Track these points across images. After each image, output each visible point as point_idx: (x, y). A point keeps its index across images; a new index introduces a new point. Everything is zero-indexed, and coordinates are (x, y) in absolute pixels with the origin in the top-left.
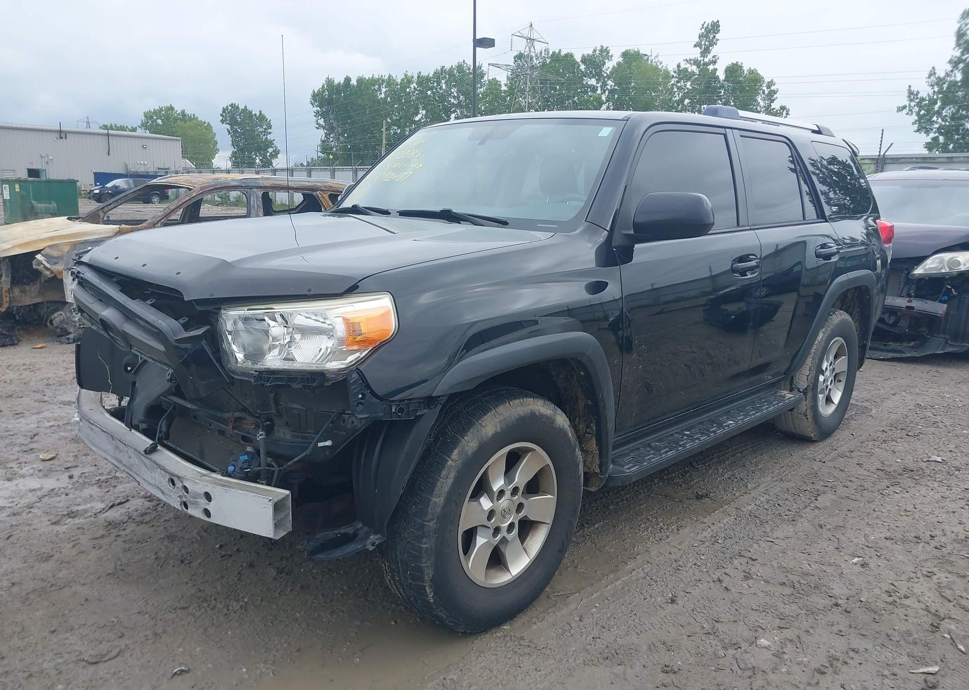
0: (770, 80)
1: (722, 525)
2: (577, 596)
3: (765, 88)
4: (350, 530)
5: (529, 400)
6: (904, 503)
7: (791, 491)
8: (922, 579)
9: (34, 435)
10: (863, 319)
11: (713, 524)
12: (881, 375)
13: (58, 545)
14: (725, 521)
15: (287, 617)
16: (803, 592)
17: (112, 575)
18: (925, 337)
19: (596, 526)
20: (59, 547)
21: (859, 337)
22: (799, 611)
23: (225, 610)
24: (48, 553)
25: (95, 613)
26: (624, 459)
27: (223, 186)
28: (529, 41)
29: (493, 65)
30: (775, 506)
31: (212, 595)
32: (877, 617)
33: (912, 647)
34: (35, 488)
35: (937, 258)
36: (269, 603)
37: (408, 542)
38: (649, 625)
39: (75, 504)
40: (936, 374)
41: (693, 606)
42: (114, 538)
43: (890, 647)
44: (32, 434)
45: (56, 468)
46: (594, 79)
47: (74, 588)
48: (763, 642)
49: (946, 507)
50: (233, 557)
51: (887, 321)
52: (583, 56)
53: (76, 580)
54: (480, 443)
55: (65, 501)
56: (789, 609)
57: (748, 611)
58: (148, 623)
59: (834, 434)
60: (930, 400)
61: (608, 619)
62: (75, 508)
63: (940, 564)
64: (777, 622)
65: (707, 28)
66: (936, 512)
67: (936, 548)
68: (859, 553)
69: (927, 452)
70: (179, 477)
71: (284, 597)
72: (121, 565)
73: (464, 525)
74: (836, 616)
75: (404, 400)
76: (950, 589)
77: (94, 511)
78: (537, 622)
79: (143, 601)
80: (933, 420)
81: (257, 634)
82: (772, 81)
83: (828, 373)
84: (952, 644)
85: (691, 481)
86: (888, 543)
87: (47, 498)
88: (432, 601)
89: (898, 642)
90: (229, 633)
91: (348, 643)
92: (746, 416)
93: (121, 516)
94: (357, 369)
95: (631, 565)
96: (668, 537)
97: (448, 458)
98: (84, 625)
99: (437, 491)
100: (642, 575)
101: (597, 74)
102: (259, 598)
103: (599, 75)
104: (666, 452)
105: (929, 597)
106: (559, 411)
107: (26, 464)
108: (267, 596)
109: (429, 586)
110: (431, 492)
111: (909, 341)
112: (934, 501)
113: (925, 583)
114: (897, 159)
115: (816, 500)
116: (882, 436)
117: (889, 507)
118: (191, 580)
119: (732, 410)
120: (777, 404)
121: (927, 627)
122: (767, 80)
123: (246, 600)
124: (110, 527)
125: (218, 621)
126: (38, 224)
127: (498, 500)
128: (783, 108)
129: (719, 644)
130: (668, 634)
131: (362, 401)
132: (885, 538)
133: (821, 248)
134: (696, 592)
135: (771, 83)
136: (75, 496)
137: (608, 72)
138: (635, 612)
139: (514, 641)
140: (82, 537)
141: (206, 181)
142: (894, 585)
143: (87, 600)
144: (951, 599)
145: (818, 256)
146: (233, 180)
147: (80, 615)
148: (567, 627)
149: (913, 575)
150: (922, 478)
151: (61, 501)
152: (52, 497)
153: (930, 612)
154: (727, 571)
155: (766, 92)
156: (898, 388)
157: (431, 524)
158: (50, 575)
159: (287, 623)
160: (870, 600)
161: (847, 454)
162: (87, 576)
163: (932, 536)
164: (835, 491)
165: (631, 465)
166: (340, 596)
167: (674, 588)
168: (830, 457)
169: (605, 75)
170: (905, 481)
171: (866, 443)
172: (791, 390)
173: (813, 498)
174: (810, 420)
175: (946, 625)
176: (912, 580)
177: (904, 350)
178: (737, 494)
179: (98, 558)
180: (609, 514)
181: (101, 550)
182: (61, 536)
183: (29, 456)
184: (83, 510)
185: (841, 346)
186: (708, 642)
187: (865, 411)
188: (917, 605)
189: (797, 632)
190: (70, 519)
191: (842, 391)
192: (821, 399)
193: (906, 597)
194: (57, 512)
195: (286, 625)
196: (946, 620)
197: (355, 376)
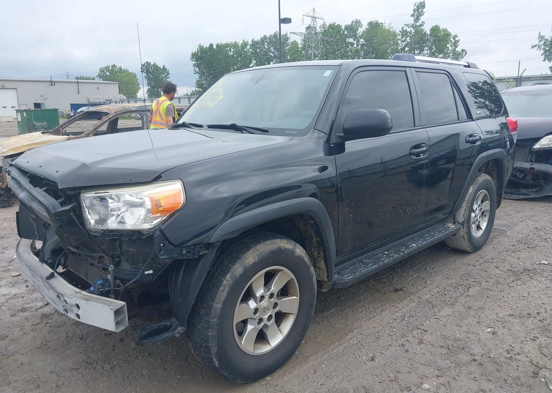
0: (455, 35)
1: (409, 308)
2: (315, 357)
3: (452, 39)
4: (168, 323)
5: (277, 240)
6: (522, 291)
7: (453, 285)
8: (530, 342)
9: (11, 261)
10: (499, 178)
11: (403, 308)
12: (515, 209)
13: (12, 329)
14: (410, 306)
15: (138, 373)
16: (454, 352)
17: (39, 349)
18: (542, 185)
19: (331, 311)
20: (12, 330)
21: (497, 189)
22: (450, 364)
23: (101, 370)
24: (5, 335)
25: (25, 372)
26: (345, 271)
27: (128, 111)
28: (313, 18)
29: (293, 33)
30: (442, 295)
31: (95, 360)
32: (499, 368)
33: (520, 388)
34: (6, 293)
35: (547, 138)
36: (128, 365)
37: (201, 331)
38: (356, 375)
39: (27, 303)
40: (549, 208)
41: (385, 362)
42: (45, 324)
43: (506, 388)
44: (10, 260)
45: (20, 281)
46: (352, 39)
47: (16, 357)
48: (426, 386)
49: (548, 294)
50: (112, 335)
51: (519, 177)
52: (346, 25)
53: (19, 351)
54: (244, 269)
55: (21, 301)
56: (445, 363)
57: (419, 365)
58: (55, 378)
59: (483, 248)
60: (543, 224)
61: (332, 371)
62: (26, 306)
63: (542, 332)
64: (436, 372)
65: (418, 5)
66: (542, 297)
67: (540, 321)
68: (492, 325)
69: (539, 258)
70: (62, 295)
71: (138, 360)
72: (45, 342)
73: (237, 319)
74: (473, 367)
75: (191, 246)
76: (547, 348)
77: (36, 308)
78: (287, 375)
79: (54, 364)
80: (545, 237)
81: (118, 385)
82: (456, 35)
83: (477, 212)
84: (546, 386)
85: (393, 280)
86: (511, 318)
87: (11, 299)
88: (217, 366)
89: (511, 384)
90: (101, 385)
91: (171, 390)
92: (424, 241)
93: (51, 310)
94: (160, 228)
95: (350, 335)
96: (374, 317)
97: (223, 279)
98: (18, 380)
99: (216, 300)
100: (356, 342)
101: (354, 36)
102: (123, 362)
103: (355, 36)
104: (372, 266)
105: (533, 354)
106: (298, 245)
107: (4, 279)
108: (127, 360)
109: (215, 357)
110: (213, 300)
111: (533, 187)
112: (541, 290)
113: (532, 344)
114: (529, 78)
115: (468, 291)
116: (512, 248)
117: (513, 295)
118: (84, 350)
119: (416, 237)
120: (444, 232)
121: (530, 374)
122: (453, 34)
123: (114, 363)
124: (43, 317)
125: (95, 377)
126: (24, 137)
127: (260, 302)
128: (463, 50)
129: (398, 387)
130: (367, 381)
131: (163, 248)
132: (509, 315)
133: (469, 137)
134: (388, 353)
135: (455, 37)
136: (27, 298)
137: (360, 34)
138: (349, 367)
139: (272, 388)
140: (26, 324)
141: (118, 108)
142: (511, 346)
143: (22, 364)
144: (547, 355)
145: (467, 142)
146: (134, 107)
147: (16, 374)
148: (306, 378)
149: (524, 339)
150: (535, 275)
151: (19, 302)
152: (14, 299)
153: (533, 364)
154: (408, 339)
155: (453, 42)
156: (525, 217)
157: (214, 320)
158: (3, 348)
159: (137, 377)
160: (496, 357)
161: (490, 260)
162: (25, 349)
163: (538, 313)
164: (480, 285)
165: (349, 275)
166: (171, 359)
167: (374, 350)
168: (479, 263)
169: (358, 36)
170: (524, 277)
171: (502, 253)
172: (454, 223)
173: (466, 290)
174: (466, 240)
175: (543, 372)
176: (523, 343)
177: (529, 194)
178: (420, 288)
179: (33, 337)
180: (340, 303)
181: (36, 332)
182: (14, 323)
183: (6, 274)
184: (30, 307)
185: (486, 195)
186: (391, 386)
187: (503, 232)
188: (525, 359)
189: (448, 379)
190: (22, 313)
191: (487, 221)
192: (473, 227)
193: (519, 354)
194: (16, 308)
195: (136, 379)
196: (543, 369)
197: (158, 232)
